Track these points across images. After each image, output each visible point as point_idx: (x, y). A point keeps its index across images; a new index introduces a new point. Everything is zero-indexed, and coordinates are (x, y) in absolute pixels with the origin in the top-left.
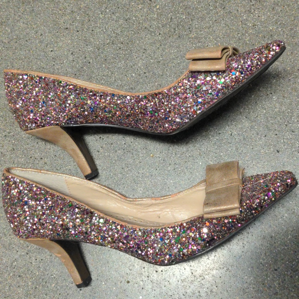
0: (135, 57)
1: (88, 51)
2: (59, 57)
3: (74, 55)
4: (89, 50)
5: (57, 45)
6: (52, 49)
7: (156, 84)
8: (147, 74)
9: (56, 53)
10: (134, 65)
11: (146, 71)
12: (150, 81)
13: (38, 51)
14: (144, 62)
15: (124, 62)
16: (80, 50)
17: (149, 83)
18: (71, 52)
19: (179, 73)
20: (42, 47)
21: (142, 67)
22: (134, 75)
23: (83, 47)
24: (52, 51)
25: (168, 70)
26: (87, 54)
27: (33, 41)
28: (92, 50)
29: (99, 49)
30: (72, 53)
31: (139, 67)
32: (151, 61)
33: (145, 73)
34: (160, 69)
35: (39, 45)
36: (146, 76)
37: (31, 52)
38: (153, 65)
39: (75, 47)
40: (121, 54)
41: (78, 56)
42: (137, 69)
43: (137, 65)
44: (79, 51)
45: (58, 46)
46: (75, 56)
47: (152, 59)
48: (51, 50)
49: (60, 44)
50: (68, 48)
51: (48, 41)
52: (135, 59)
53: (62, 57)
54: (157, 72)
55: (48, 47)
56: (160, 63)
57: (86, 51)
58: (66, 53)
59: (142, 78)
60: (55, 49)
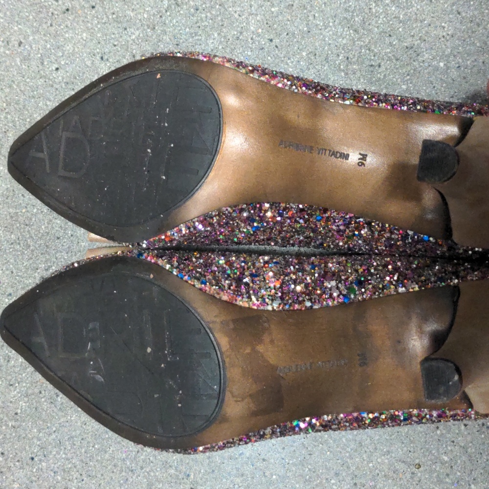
0: (236, 16)
1: (133, 40)
2: (79, 76)
3: (107, 60)
4: (133, 37)
5: (63, 53)
6: (57, 66)
7: (304, 54)
8: (276, 41)
9: (67, 69)
10: (241, 33)
11: (272, 37)
12: (288, 52)
13: (28, 80)
14: (258, 18)
15: (219, 34)
16: (115, 46)
17: (289, 59)
18: (98, 58)
19: (342, 14)
20: (34, 68)
21: (260, 31)
22: (249, 53)
23: (117, 36)
24: (57, 69)
25: (317, 15)
26: (134, 47)
27: (8, 63)
28: (141, 35)
29: (154, 28)
30: (102, 58)
31: (253, 32)
32: (273, 9)
33: (271, 40)
34: (298, 20)
35: (26, 67)
36: (276, 47)
37: (15, 87)
38: (280, 18)
39: (103, 43)
40: (204, 19)
41: (118, 58)
42: (252, 39)
43: (247, 30)
44: (115, 48)
45: (66, 53)
46: (111, 60)
47: (273, 6)
48: (54, 69)
49: (68, 48)
50: (88, 50)
51: (41, 51)
52: (237, 20)
53: (84, 73)
54: (294, 28)
55: (46, 63)
56: (294, 8)
57: (128, 41)
58: (89, 63)
59: (269, 53)
60: (63, 63)
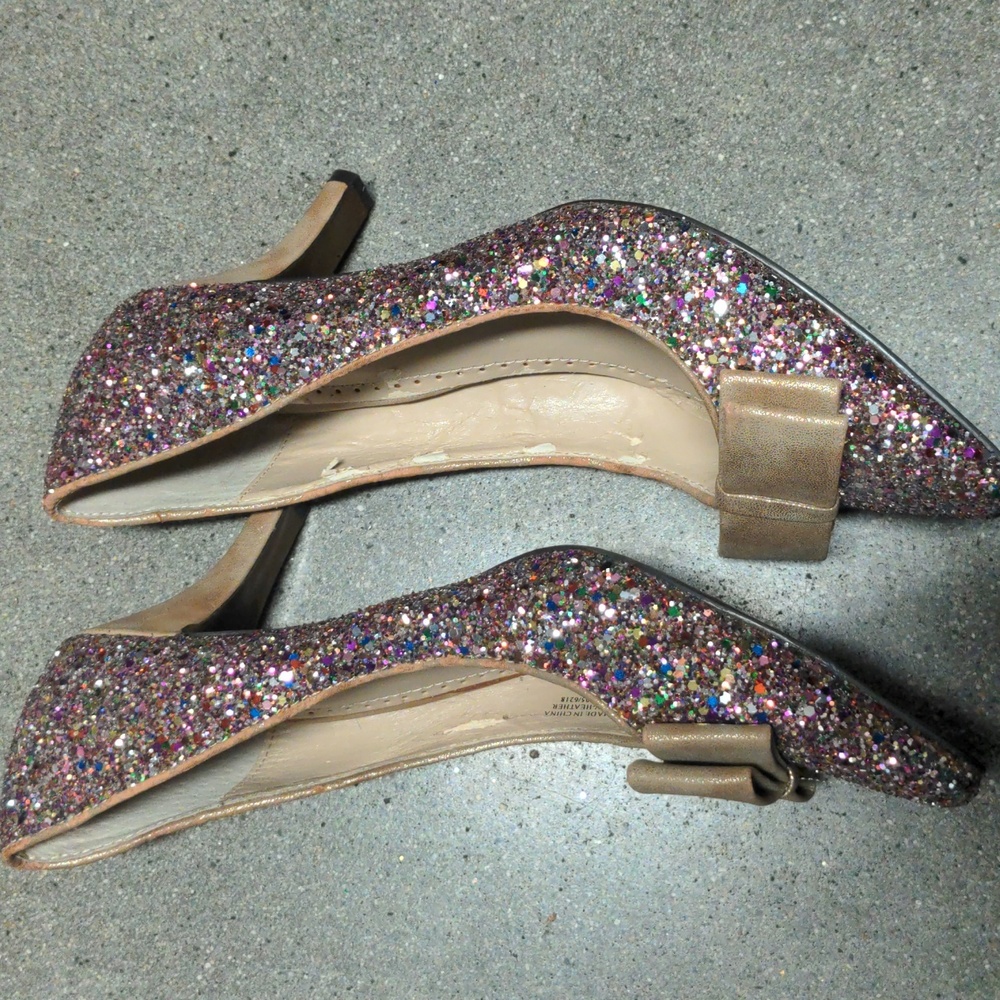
0: (436, 15)
1: (274, 19)
2: (181, 56)
3: (229, 40)
4: (276, 14)
5: (166, 16)
6: (152, 33)
7: (522, 96)
8: (486, 67)
9: (166, 42)
10: (437, 43)
11: (480, 58)
12: (499, 88)
13: (105, 46)
14: (467, 26)
15: (403, 38)
16: (245, 21)
17: (498, 98)
18: (216, 34)
19: (592, 46)
20: (118, 29)
21: (465, 46)
22: (441, 77)
23: (252, 7)
24: (151, 38)
25: (555, 41)
26: (273, 30)
27: (81, 14)
28: (288, 14)
29: (310, 8)
30: (221, 36)
31: (454, 46)
32: (492, 18)
33: (478, 64)
34: (526, 42)
35: (107, 26)
36: (484, 75)
37: (83, 51)
38: (500, 33)
39: (228, 13)
40: (387, 10)
41: (244, 41)
42: (450, 56)
43: (447, 40)
44: (244, 25)
45: (171, 16)
46: (233, 42)
47: (493, 12)
48: (147, 36)
49: (176, 10)
50: (204, 20)
51: (134, 6)
52: (435, 22)
53: (189, 52)
54: (517, 54)
55: (136, 26)
56: (524, 23)
57: (266, 19)
58: (200, 39)
59: (470, 83)
60: (162, 31)
